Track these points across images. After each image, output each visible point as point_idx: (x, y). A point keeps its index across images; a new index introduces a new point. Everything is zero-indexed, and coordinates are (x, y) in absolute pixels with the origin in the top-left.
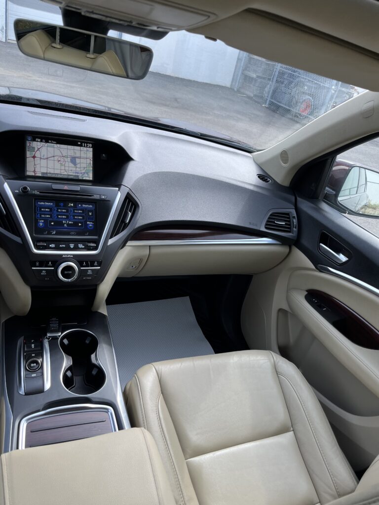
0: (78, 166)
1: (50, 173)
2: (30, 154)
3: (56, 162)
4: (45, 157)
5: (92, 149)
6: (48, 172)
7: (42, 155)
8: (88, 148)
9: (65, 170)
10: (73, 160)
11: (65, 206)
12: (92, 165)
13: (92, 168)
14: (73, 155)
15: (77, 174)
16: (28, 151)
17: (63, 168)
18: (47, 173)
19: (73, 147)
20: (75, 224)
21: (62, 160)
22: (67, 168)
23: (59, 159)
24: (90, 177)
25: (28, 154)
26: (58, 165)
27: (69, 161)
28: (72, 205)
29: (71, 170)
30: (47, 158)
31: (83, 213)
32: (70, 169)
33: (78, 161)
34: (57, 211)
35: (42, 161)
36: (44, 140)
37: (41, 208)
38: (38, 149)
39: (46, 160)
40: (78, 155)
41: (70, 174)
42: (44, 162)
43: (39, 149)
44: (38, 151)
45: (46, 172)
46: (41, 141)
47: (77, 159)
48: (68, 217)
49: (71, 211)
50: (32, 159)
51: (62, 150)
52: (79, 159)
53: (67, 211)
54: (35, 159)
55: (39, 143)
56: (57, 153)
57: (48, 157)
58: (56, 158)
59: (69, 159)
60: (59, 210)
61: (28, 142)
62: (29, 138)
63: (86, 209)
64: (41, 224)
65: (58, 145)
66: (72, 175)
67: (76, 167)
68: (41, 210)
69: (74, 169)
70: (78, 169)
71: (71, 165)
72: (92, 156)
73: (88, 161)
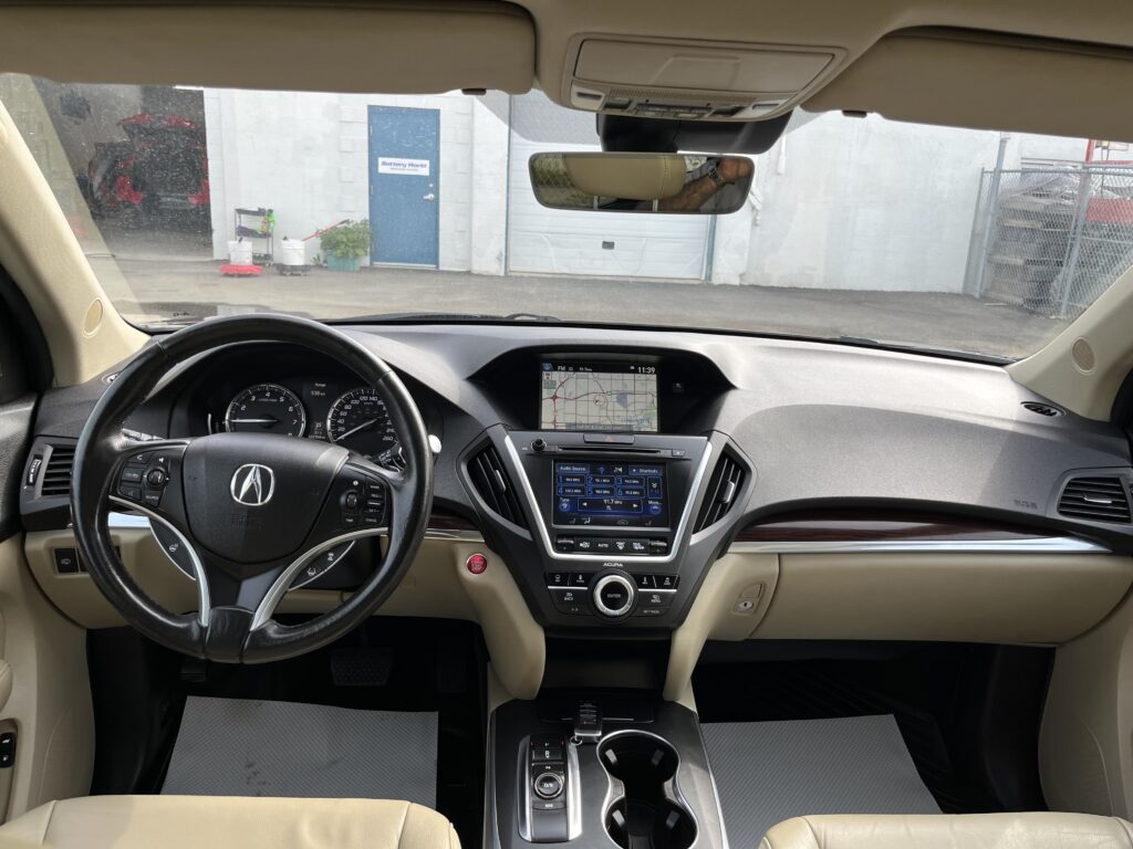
0: (631, 408)
1: (581, 424)
2: (548, 394)
3: (593, 404)
4: (573, 396)
5: (655, 376)
6: (578, 421)
7: (567, 394)
8: (648, 376)
9: (607, 416)
10: (622, 397)
11: (609, 472)
12: (656, 405)
13: (656, 411)
14: (620, 389)
15: (629, 422)
16: (545, 388)
17: (603, 413)
18: (575, 424)
19: (621, 375)
20: (627, 505)
21: (602, 399)
22: (610, 414)
23: (597, 398)
24: (654, 426)
25: (545, 393)
26: (594, 410)
27: (615, 400)
28: (621, 470)
29: (618, 417)
30: (576, 398)
31: (641, 483)
32: (617, 413)
33: (630, 399)
34: (594, 482)
35: (568, 403)
36: (571, 369)
37: (564, 478)
38: (562, 384)
39: (574, 402)
40: (630, 388)
41: (616, 422)
42: (570, 406)
43: (564, 383)
44: (561, 388)
45: (573, 421)
46: (567, 370)
47: (628, 396)
48: (612, 493)
49: (618, 481)
50: (552, 400)
51: (601, 382)
52: (632, 396)
53: (612, 482)
54: (557, 400)
55: (563, 373)
56: (594, 387)
57: (578, 395)
58: (591, 397)
59: (615, 397)
60: (597, 480)
61: (544, 373)
62: (547, 366)
63: (646, 477)
64: (565, 506)
65: (596, 374)
66: (620, 425)
67: (628, 411)
68: (564, 481)
69: (623, 414)
70: (630, 414)
71: (618, 407)
72: (655, 389)
73: (650, 398)
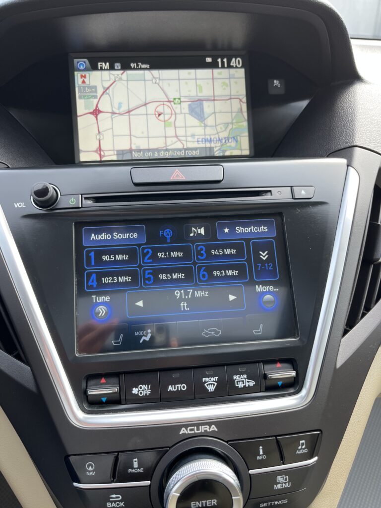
0: (210, 121)
1: (139, 151)
2: (86, 107)
3: (153, 119)
4: (124, 108)
5: (243, 70)
6: (134, 147)
7: (116, 105)
8: (232, 71)
9: (176, 136)
10: (196, 107)
11: (181, 237)
12: (245, 114)
13: (245, 124)
14: (193, 93)
15: (208, 145)
16: (80, 97)
17: (170, 132)
18: (131, 151)
19: (192, 71)
21: (168, 110)
22: (180, 132)
23: (160, 109)
24: (245, 148)
25: (82, 106)
26: (156, 127)
27: (186, 110)
28: (202, 231)
29: (193, 136)
30: (129, 112)
31: (240, 254)
32: (190, 131)
33: (208, 107)
34: (154, 257)
35: (117, 119)
36: (118, 65)
37: (99, 254)
38: (106, 90)
39: (126, 117)
40: (207, 92)
41: (190, 145)
42: (121, 123)
43: (108, 88)
44: (105, 97)
45: (127, 147)
46: (112, 68)
47: (205, 104)
49: (199, 253)
50: (92, 117)
51: (164, 84)
52: (211, 103)
53: (187, 256)
54: (100, 116)
55: (106, 73)
56: (154, 93)
57: (131, 107)
58: (151, 108)
59: (185, 106)
60: (161, 255)
61: (77, 75)
62: (81, 63)
63: (248, 241)
65: (155, 72)
66: (196, 149)
67: (206, 126)
68: (99, 261)
69: (199, 131)
70: (209, 131)
71: (192, 121)
72: (243, 91)
73: (236, 105)
